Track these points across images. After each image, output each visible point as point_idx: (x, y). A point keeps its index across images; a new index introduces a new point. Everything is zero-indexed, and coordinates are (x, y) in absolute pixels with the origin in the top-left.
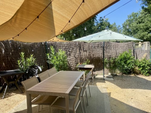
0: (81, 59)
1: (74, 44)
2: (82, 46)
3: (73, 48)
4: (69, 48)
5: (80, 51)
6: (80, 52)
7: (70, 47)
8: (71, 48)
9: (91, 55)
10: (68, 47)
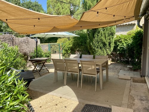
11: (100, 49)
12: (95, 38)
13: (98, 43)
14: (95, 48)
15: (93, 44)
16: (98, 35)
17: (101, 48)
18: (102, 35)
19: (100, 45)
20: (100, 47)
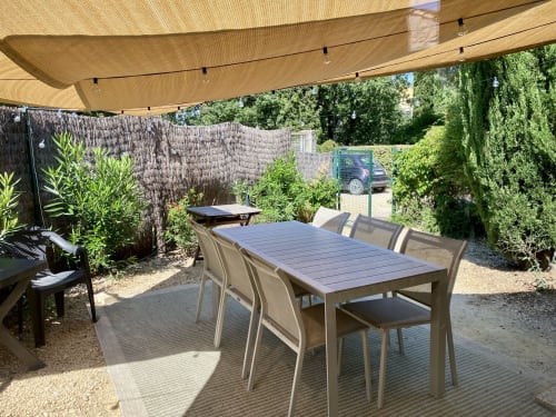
0: (161, 190)
1: (137, 127)
2: (164, 136)
3: (134, 146)
4: (118, 143)
5: (160, 157)
6: (157, 161)
7: (121, 140)
8: (126, 142)
9: (196, 172)
10: (115, 140)
11: (522, 191)
12: (493, 130)
13: (507, 159)
14: (493, 185)
15: (479, 163)
16: (504, 113)
17: (523, 186)
18: (530, 112)
19: (519, 170)
20: (521, 182)
